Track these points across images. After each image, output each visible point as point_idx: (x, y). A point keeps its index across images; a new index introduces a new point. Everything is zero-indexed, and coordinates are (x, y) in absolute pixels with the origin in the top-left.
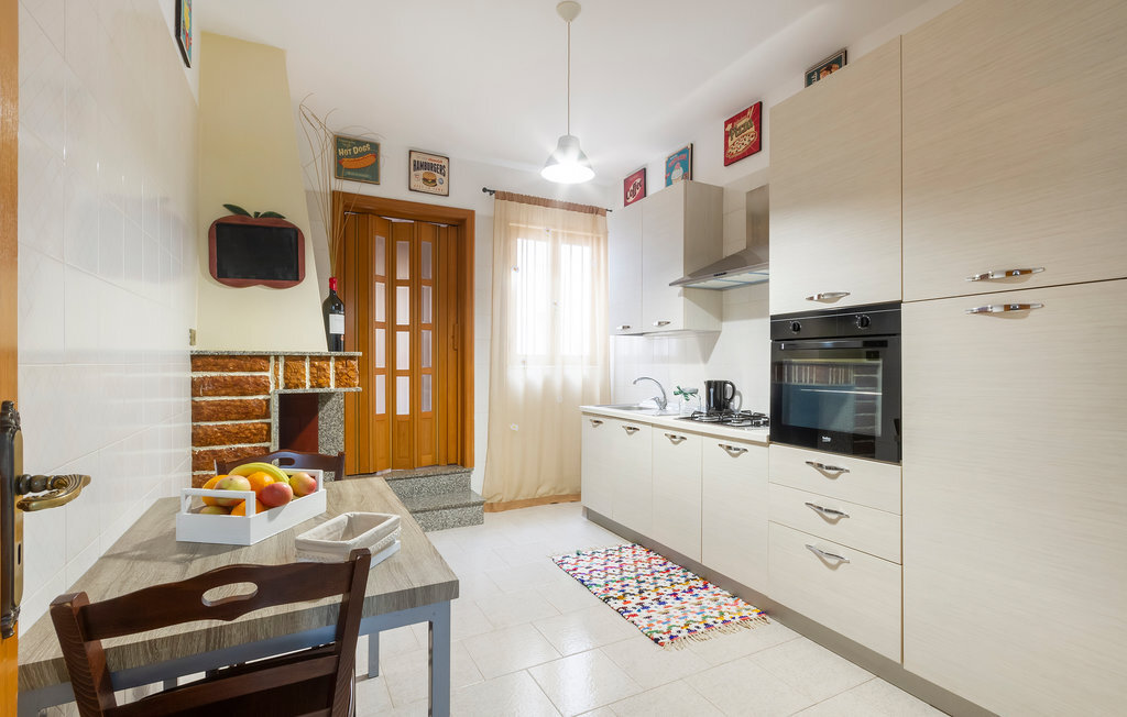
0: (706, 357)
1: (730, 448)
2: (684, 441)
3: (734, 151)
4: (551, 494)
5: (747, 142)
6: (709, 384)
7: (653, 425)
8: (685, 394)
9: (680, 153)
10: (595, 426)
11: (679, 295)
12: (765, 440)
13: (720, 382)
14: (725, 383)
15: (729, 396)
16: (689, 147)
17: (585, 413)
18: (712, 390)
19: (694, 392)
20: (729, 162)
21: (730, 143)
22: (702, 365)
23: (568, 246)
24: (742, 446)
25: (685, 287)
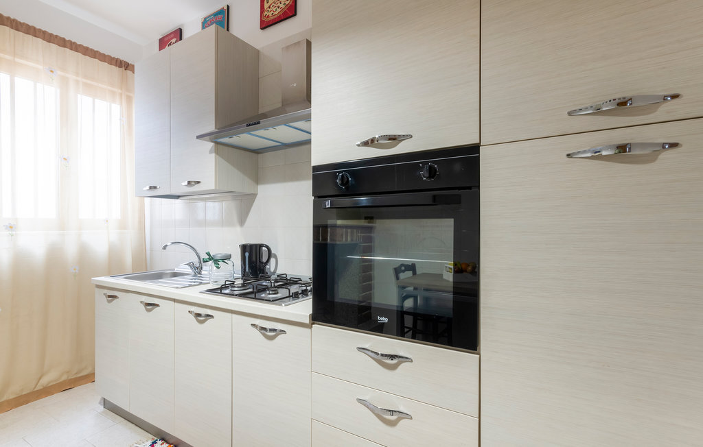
0: (242, 221)
1: (264, 329)
2: (210, 320)
3: (270, 14)
4: (64, 378)
5: (282, 6)
6: (244, 248)
7: (175, 300)
8: (216, 262)
9: (216, 14)
10: (109, 302)
11: (211, 152)
12: (307, 321)
13: (256, 245)
14: (261, 246)
15: (264, 260)
16: (226, 8)
17: (98, 286)
18: (247, 254)
19: (227, 258)
20: (265, 25)
21: (266, 6)
22: (238, 229)
23: (90, 99)
24: (279, 326)
25: (217, 143)
